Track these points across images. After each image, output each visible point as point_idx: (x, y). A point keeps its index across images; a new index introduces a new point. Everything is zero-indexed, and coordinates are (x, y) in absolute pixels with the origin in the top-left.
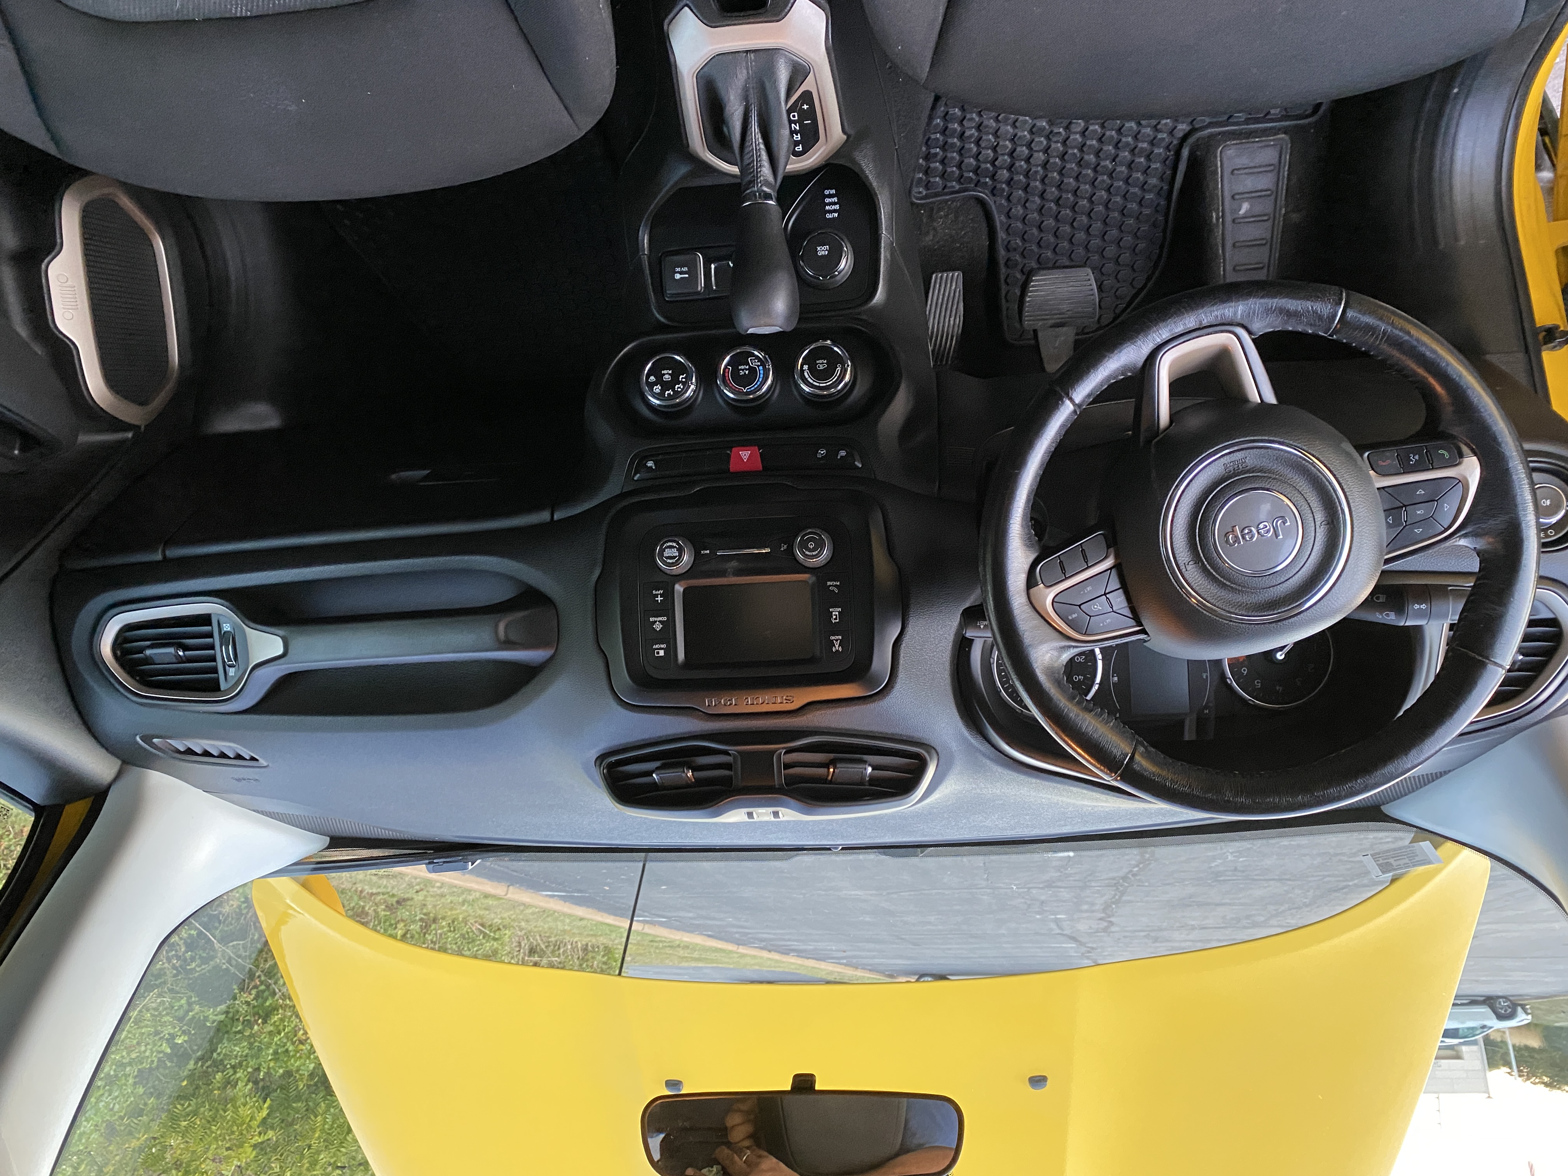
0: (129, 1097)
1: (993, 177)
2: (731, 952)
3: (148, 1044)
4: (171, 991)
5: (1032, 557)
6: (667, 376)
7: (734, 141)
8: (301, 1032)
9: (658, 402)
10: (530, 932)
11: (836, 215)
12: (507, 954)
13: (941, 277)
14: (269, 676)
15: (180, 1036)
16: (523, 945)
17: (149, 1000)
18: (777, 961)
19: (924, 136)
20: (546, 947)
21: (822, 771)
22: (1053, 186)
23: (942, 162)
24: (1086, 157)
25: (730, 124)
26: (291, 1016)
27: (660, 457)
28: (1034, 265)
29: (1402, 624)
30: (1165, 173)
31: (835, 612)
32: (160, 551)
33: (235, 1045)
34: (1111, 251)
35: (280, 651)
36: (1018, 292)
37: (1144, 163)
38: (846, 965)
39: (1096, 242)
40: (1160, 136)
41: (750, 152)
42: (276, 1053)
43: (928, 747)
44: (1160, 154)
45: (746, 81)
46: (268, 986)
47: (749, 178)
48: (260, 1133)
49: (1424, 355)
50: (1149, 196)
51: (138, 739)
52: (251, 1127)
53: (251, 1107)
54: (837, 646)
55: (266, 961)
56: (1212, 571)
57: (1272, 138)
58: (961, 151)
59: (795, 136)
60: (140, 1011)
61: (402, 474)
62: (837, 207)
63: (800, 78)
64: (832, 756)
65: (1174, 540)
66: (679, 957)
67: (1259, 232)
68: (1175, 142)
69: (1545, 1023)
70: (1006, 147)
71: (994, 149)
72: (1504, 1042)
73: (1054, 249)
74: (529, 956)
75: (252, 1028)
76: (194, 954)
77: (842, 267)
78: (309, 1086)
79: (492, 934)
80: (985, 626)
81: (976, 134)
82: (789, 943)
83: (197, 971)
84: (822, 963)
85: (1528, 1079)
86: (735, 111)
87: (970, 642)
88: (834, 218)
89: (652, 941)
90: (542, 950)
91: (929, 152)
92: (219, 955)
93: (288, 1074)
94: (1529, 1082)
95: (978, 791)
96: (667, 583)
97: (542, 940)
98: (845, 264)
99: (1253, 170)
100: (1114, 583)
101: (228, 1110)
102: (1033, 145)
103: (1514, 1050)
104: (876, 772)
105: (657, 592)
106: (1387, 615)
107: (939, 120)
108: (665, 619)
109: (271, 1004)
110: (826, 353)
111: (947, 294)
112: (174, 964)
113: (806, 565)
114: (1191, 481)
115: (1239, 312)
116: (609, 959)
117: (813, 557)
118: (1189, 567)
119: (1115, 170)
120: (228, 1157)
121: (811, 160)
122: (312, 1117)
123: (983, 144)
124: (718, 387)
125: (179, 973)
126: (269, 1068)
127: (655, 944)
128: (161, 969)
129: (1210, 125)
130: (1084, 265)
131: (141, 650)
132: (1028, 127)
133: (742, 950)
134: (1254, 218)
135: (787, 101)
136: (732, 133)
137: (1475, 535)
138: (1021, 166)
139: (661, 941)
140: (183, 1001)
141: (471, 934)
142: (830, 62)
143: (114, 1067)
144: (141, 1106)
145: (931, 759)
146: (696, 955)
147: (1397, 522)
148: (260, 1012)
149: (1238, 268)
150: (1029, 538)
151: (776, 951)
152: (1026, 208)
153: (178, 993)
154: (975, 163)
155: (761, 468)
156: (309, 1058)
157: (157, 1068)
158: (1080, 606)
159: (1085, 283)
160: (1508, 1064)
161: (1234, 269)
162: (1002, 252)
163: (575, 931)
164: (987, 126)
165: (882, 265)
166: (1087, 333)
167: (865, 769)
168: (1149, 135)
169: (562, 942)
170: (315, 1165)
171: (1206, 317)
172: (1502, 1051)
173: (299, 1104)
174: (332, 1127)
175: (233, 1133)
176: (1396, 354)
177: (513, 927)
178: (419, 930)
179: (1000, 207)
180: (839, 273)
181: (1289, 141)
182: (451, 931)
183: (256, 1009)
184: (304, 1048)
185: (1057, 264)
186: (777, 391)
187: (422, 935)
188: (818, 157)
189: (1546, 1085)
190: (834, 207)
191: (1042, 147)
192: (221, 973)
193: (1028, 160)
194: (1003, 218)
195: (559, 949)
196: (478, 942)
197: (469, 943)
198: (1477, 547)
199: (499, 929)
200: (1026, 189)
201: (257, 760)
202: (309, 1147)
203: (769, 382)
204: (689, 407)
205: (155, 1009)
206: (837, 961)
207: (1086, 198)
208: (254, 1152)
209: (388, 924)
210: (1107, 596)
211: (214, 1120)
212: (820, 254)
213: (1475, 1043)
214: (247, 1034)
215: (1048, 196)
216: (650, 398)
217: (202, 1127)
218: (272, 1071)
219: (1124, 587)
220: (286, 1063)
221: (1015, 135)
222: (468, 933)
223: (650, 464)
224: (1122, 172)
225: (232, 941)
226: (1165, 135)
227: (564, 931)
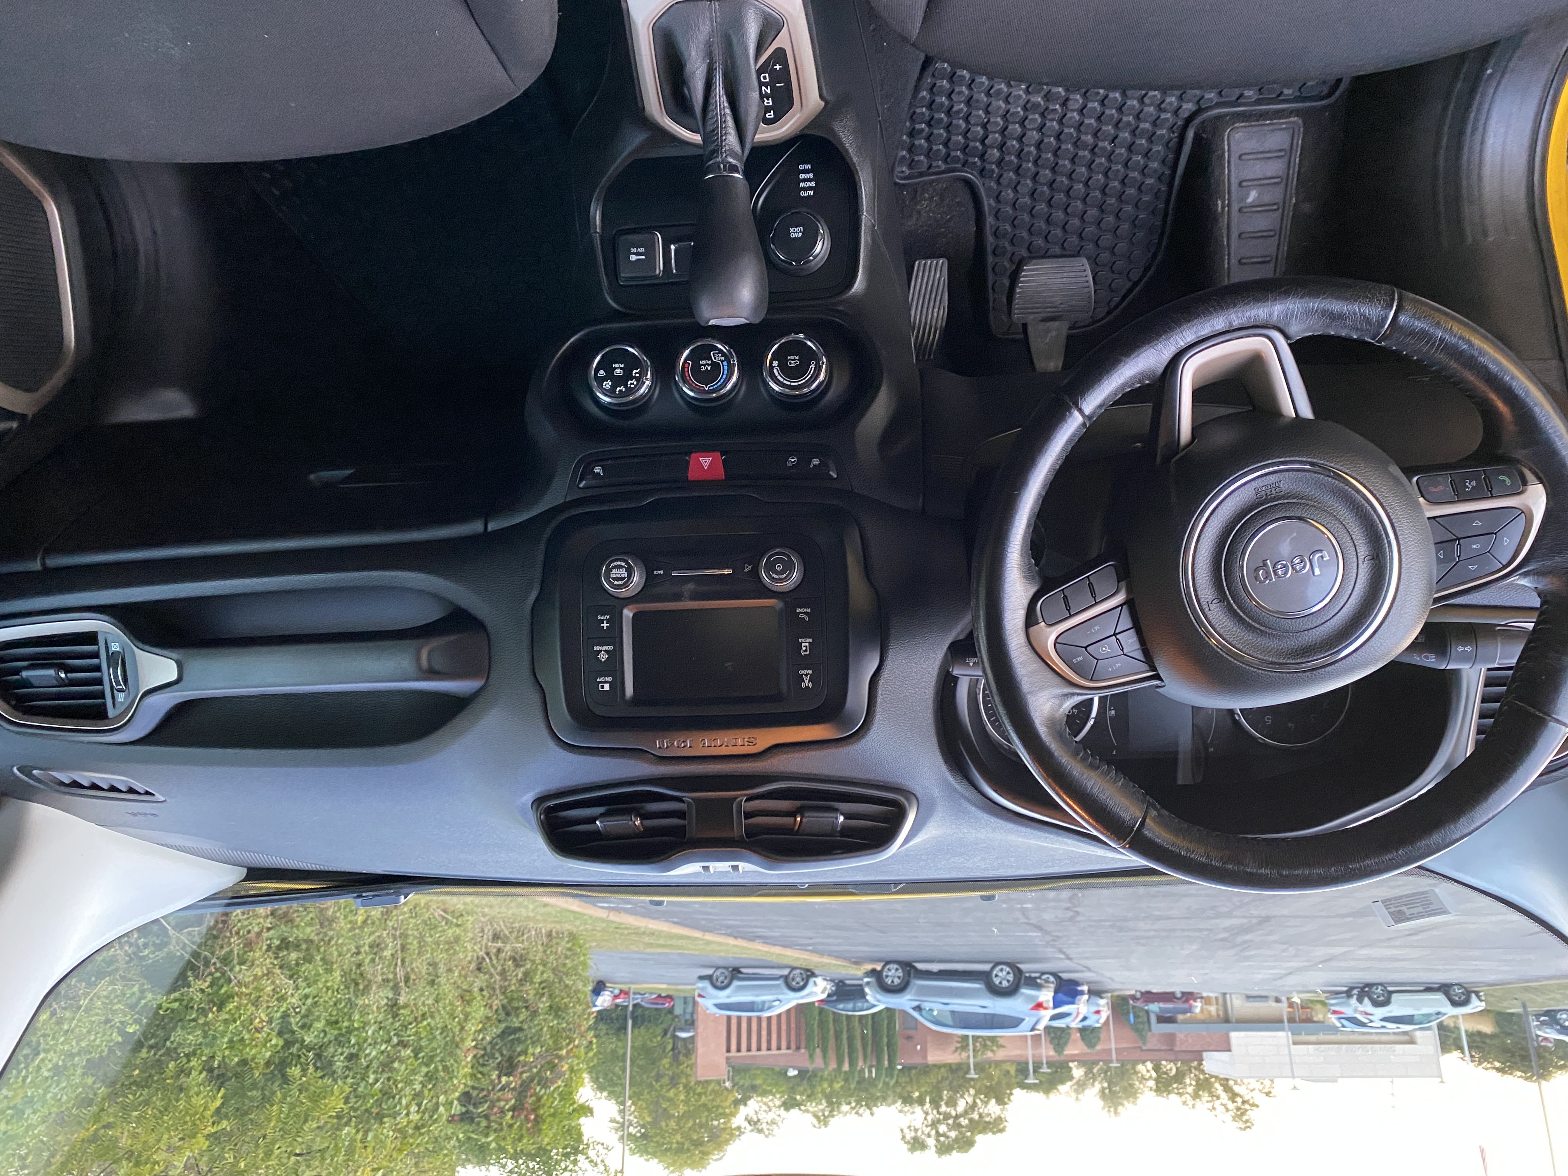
0: (77, 1088)
1: (982, 157)
2: (696, 939)
3: (98, 1033)
4: (123, 978)
5: (1033, 590)
6: (618, 371)
7: (695, 104)
8: (258, 1020)
9: (607, 399)
10: (493, 918)
11: (812, 193)
12: (470, 941)
13: (925, 264)
14: (164, 702)
15: (131, 1025)
16: (486, 931)
17: (101, 987)
18: (743, 948)
19: (909, 108)
20: (510, 933)
21: (789, 820)
22: (1047, 168)
23: (928, 139)
24: (1083, 137)
25: (691, 86)
26: (247, 1004)
27: (610, 462)
28: (1024, 253)
29: (1443, 667)
30: (1167, 156)
31: (805, 643)
32: (38, 561)
33: (189, 1034)
34: (1107, 239)
35: (174, 676)
36: (1007, 282)
37: (1146, 145)
38: (812, 951)
39: (1090, 230)
40: (1163, 116)
41: (713, 118)
42: (231, 1041)
43: (908, 794)
44: (1163, 135)
45: (711, 35)
46: (223, 974)
47: (712, 147)
48: (213, 1123)
49: (1486, 367)
50: (1149, 181)
51: (15, 770)
52: (204, 1117)
53: (205, 1097)
54: (807, 682)
55: (222, 947)
56: (1239, 611)
57: (1284, 121)
58: (948, 128)
59: (766, 101)
60: (91, 999)
61: (322, 474)
62: (813, 184)
63: (773, 33)
64: (798, 803)
65: (1196, 575)
66: (645, 943)
67: (1264, 222)
68: (1180, 123)
69: (1498, 1009)
70: (997, 124)
71: (984, 126)
72: (1457, 1028)
73: (1046, 237)
74: (493, 942)
75: (206, 1016)
76: (146, 941)
77: (818, 251)
78: (264, 1074)
79: (455, 921)
80: (974, 663)
81: (965, 109)
82: (755, 930)
83: (150, 958)
84: (789, 950)
85: (1480, 1063)
86: (697, 69)
87: (956, 679)
88: (809, 196)
89: (617, 928)
90: (505, 935)
91: (914, 128)
92: (174, 941)
93: (244, 1062)
94: (1480, 1067)
95: (961, 835)
96: (615, 606)
97: (506, 926)
98: (821, 248)
99: (1264, 156)
100: (1126, 622)
101: (181, 1099)
102: (1026, 122)
103: (1467, 1035)
104: (848, 821)
105: (603, 618)
106: (1427, 657)
107: (925, 93)
108: (611, 648)
109: (226, 992)
110: (798, 347)
111: (931, 283)
112: (126, 951)
113: (773, 589)
114: (1217, 507)
115: (1276, 314)
116: (573, 945)
117: (781, 580)
118: (1213, 607)
119: (1114, 152)
120: (179, 1148)
121: (784, 129)
122: (268, 1107)
123: (972, 120)
124: (676, 383)
125: (131, 959)
126: (224, 1057)
127: (620, 931)
128: (113, 956)
129: (1219, 105)
130: (1077, 255)
131: (17, 671)
132: (1022, 102)
133: (708, 937)
134: (1260, 208)
135: (756, 59)
136: (693, 95)
137: (1538, 573)
138: (1013, 146)
139: (626, 928)
140: (136, 989)
141: (433, 920)
142: (806, 15)
143: (63, 1057)
144: (91, 1096)
145: (910, 804)
146: (661, 942)
147: (1448, 557)
148: (215, 1000)
149: (1244, 261)
150: (1029, 569)
151: (742, 938)
152: (1017, 191)
153: (130, 980)
154: (963, 141)
155: (724, 477)
156: (265, 1046)
157: (108, 1056)
158: (1086, 648)
159: (1081, 274)
160: (1460, 1048)
161: (1240, 262)
162: (990, 239)
163: (538, 917)
164: (977, 101)
165: (862, 250)
166: (1078, 328)
167: (837, 818)
168: (1152, 115)
169: (526, 928)
170: (270, 1155)
171: (1238, 317)
172: (1454, 1036)
173: (255, 1092)
174: (288, 1116)
175: (185, 1123)
176: (1453, 364)
177: (477, 913)
178: (380, 917)
179: (989, 190)
180: (815, 257)
181: (1302, 125)
182: (412, 917)
183: (210, 997)
184: (260, 1036)
185: (1049, 254)
186: (743, 389)
187: (383, 921)
188: (793, 124)
189: (1498, 1070)
190: (809, 184)
191: (1036, 125)
192: (175, 960)
193: (1020, 139)
194: (992, 202)
195: (523, 935)
196: (440, 929)
197: (431, 929)
198: (1539, 587)
199: (462, 915)
200: (1017, 170)
201: (153, 795)
202: (265, 1137)
203: (734, 379)
204: (643, 406)
205: (107, 997)
206: (803, 947)
207: (1081, 182)
208: (207, 1143)
209: (348, 910)
210: (1118, 636)
211: (166, 1110)
212: (793, 236)
213: (1429, 1028)
214: (201, 1021)
215: (1041, 179)
216: (599, 394)
217: (154, 1117)
218: (227, 1060)
219: (1137, 627)
220: (241, 1051)
221: (1008, 112)
222: (430, 919)
223: (598, 470)
224: (1121, 154)
225: (186, 928)
226: (1169, 115)
227: (528, 918)
